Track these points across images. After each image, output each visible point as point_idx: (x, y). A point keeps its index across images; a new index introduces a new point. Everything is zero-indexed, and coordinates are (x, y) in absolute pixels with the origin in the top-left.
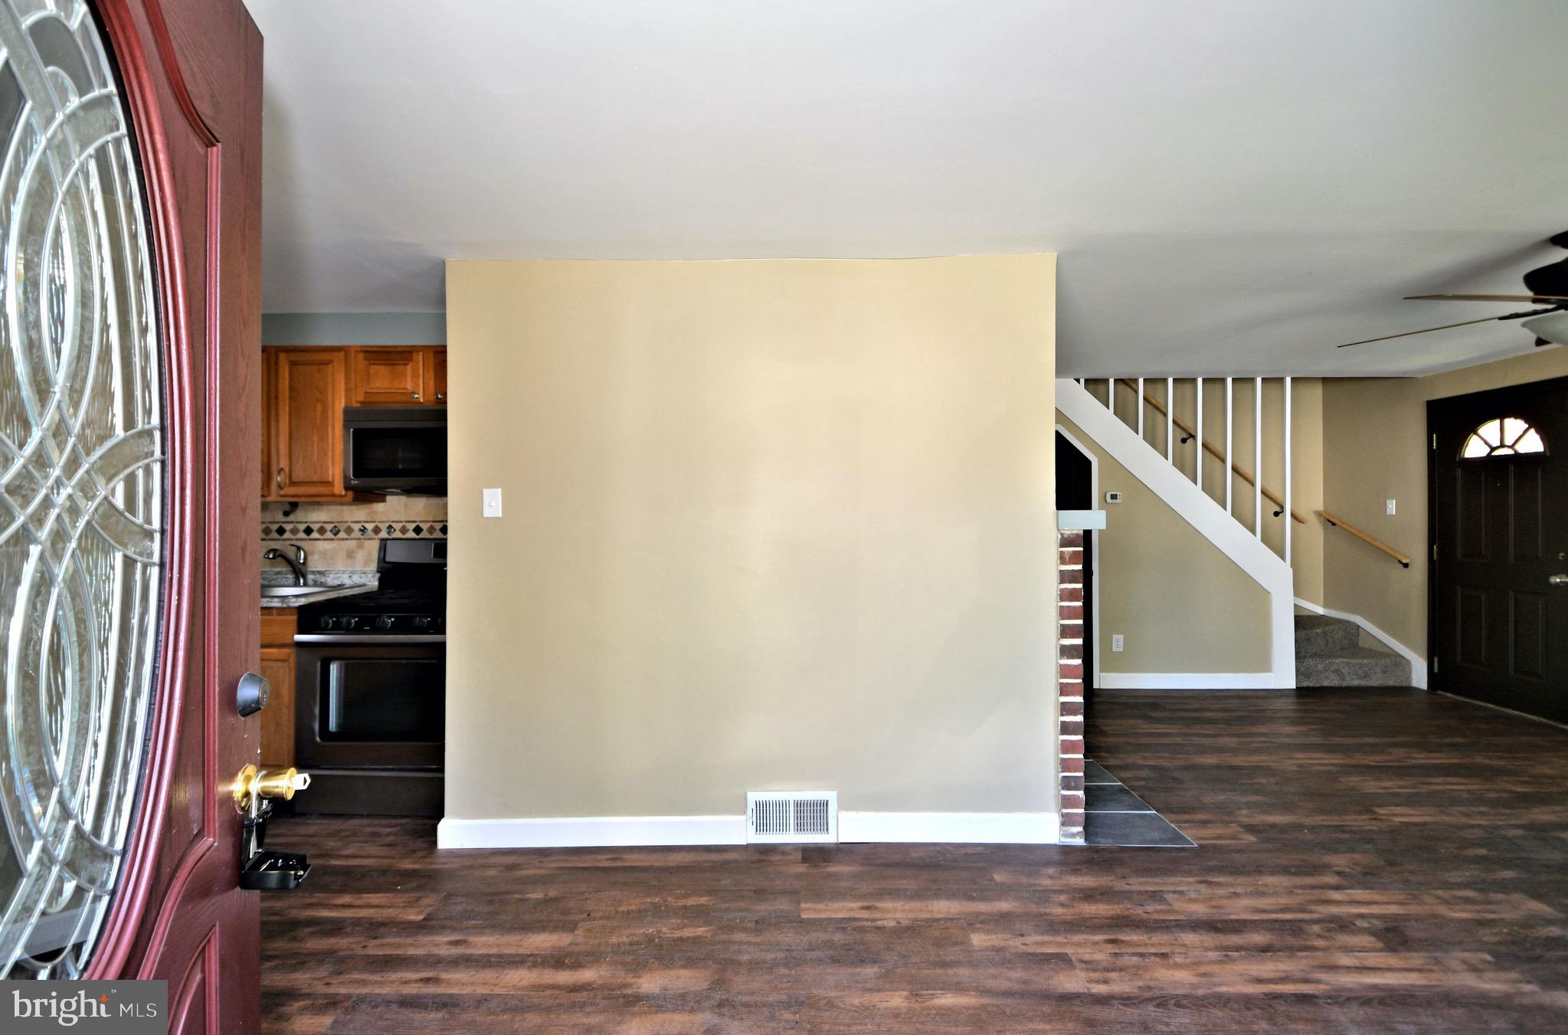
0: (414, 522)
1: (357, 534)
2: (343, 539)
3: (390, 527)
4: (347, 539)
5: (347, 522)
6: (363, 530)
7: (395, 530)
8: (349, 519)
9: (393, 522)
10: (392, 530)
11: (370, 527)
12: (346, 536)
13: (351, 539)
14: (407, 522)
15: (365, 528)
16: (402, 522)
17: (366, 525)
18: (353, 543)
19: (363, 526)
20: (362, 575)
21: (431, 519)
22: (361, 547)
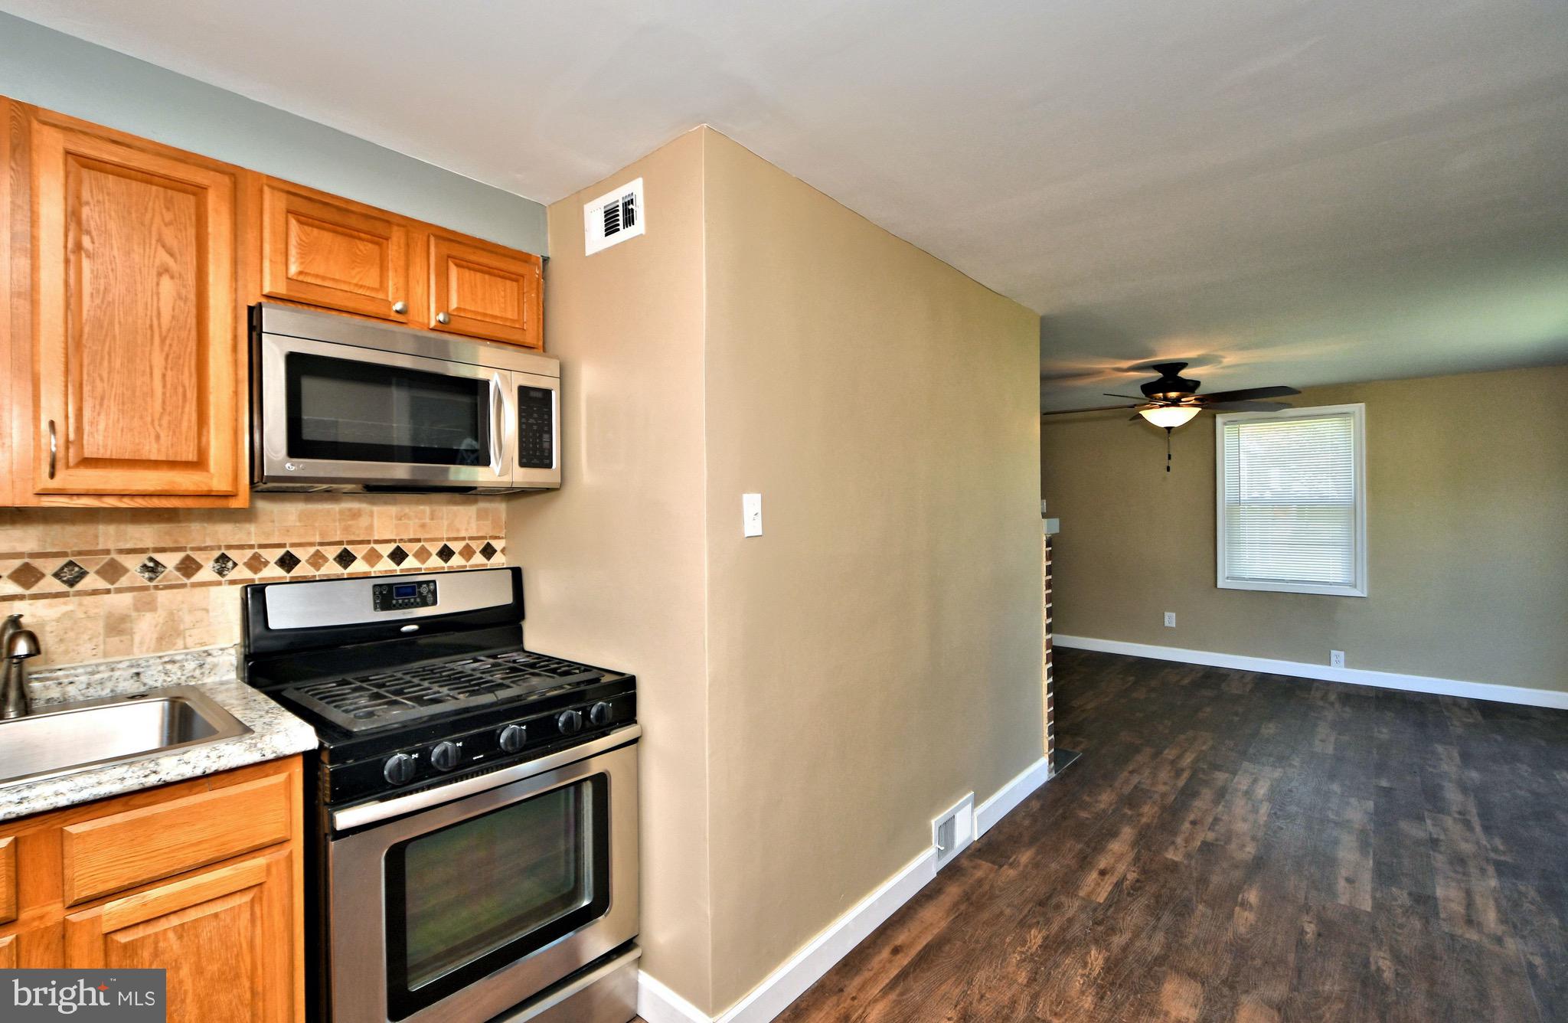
0: (282, 546)
1: (134, 574)
2: (95, 592)
3: (223, 558)
4: (108, 591)
5: (107, 552)
6: (153, 569)
7: (235, 565)
8: (111, 546)
9: (229, 547)
10: (230, 564)
11: (170, 561)
12: (102, 584)
13: (119, 591)
14: (261, 546)
15: (157, 563)
16: (251, 547)
17: (159, 557)
18: (127, 598)
19: (151, 559)
20: (169, 667)
21: (318, 539)
22: (151, 606)
